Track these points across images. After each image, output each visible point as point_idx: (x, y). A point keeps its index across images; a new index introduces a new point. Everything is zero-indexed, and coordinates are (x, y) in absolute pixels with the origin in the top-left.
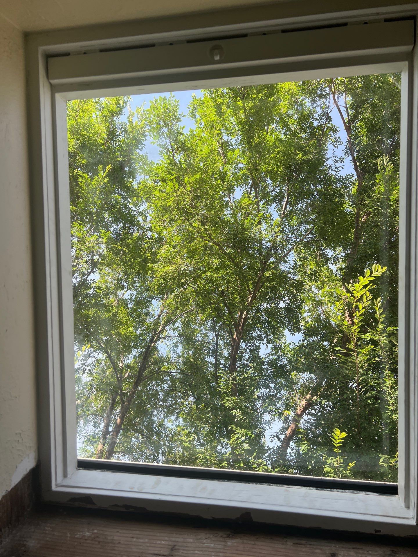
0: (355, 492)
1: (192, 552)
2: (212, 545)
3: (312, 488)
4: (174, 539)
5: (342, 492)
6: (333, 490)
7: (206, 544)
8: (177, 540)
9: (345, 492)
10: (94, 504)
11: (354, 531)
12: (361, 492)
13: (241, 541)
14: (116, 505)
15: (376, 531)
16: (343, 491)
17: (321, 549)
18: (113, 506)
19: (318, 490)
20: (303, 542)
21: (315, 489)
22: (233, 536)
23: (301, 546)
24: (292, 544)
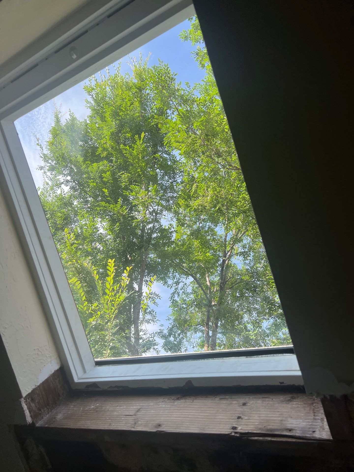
0: (275, 355)
1: (149, 411)
2: (164, 406)
3: (243, 357)
4: (141, 405)
5: (265, 357)
6: (258, 356)
7: (160, 406)
8: (143, 404)
9: (267, 356)
10: (99, 387)
11: (265, 384)
12: (280, 355)
13: (184, 401)
14: (111, 387)
15: (281, 383)
16: (266, 355)
17: (237, 401)
18: (110, 387)
19: (247, 358)
20: (227, 397)
21: (245, 357)
22: (181, 398)
23: (224, 400)
24: (218, 399)
